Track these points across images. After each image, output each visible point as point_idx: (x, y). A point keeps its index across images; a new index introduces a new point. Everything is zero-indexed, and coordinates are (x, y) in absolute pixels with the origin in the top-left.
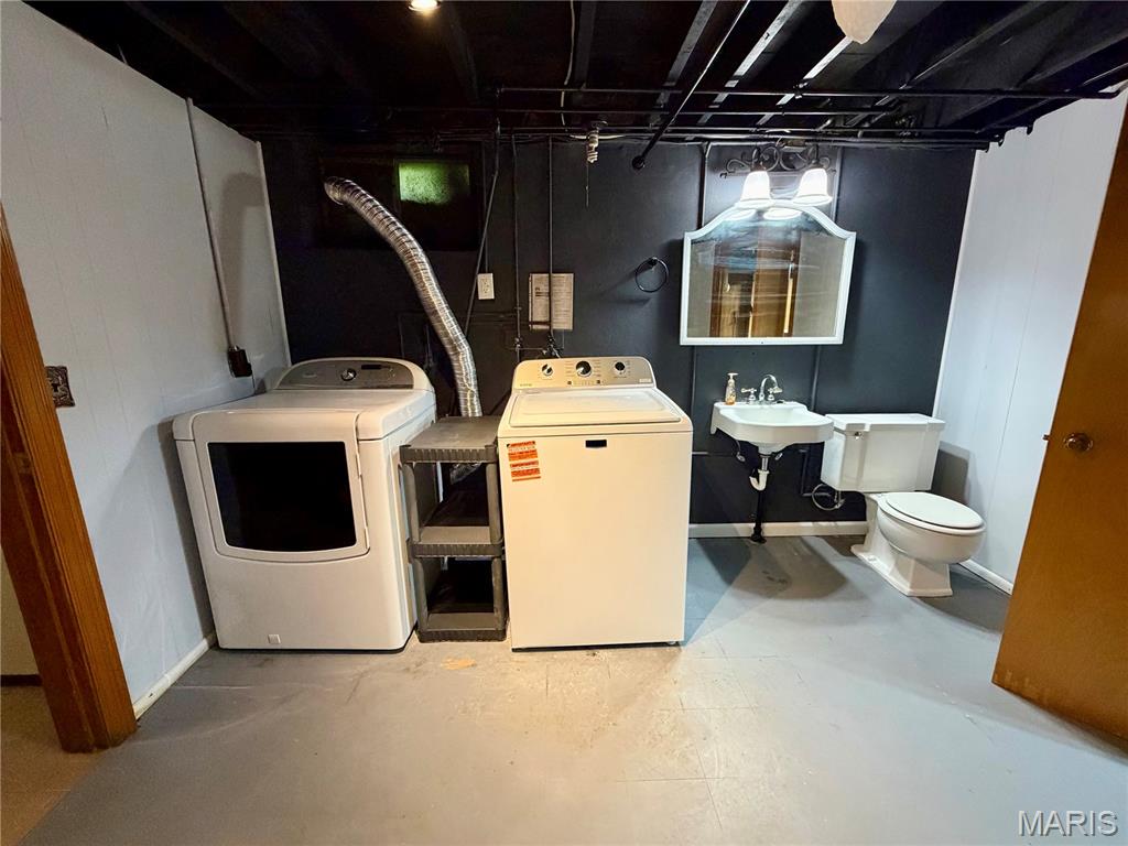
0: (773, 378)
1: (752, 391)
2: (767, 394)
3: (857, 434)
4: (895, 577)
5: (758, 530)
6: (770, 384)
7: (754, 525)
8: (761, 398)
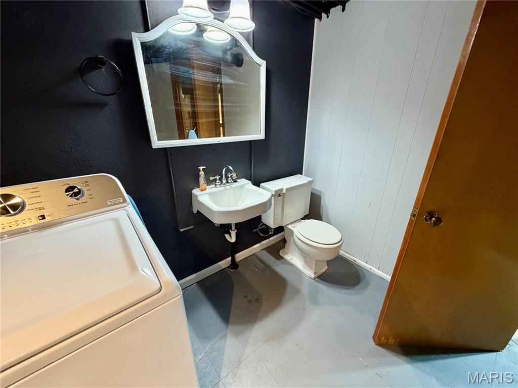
0: (231, 168)
1: (218, 177)
2: (227, 177)
3: (280, 196)
4: (306, 269)
5: (233, 260)
6: (228, 171)
7: (230, 258)
8: (224, 181)
